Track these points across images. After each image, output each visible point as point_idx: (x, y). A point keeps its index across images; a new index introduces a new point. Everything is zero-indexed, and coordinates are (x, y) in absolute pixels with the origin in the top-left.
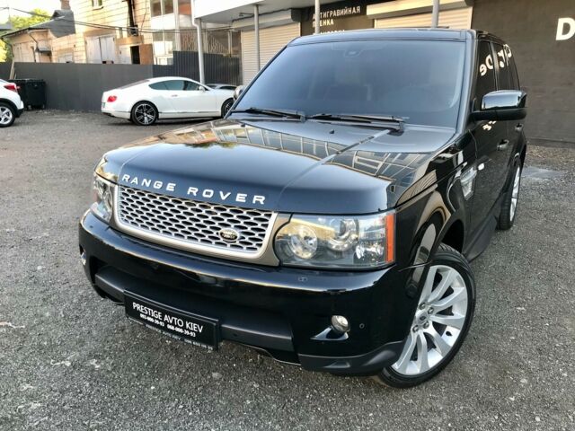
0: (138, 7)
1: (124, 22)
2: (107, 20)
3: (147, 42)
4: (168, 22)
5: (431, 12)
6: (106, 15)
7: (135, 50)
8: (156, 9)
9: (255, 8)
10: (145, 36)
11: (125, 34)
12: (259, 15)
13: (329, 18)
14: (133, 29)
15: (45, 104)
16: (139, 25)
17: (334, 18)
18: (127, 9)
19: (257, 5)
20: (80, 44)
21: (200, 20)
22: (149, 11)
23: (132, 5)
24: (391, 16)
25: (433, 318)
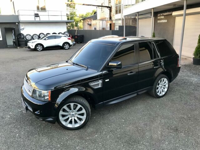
0: (112, 11)
1: (108, 16)
2: (105, 15)
3: (114, 22)
4: (119, 16)
6: (104, 14)
7: (111, 24)
8: (117, 13)
10: (113, 20)
12: (138, 15)
13: (162, 16)
14: (110, 18)
15: (83, 41)
16: (112, 17)
17: (164, 16)
19: (138, 13)
20: (98, 23)
21: (125, 16)
22: (115, 13)
23: (111, 11)
24: (181, 15)
25: (77, 115)
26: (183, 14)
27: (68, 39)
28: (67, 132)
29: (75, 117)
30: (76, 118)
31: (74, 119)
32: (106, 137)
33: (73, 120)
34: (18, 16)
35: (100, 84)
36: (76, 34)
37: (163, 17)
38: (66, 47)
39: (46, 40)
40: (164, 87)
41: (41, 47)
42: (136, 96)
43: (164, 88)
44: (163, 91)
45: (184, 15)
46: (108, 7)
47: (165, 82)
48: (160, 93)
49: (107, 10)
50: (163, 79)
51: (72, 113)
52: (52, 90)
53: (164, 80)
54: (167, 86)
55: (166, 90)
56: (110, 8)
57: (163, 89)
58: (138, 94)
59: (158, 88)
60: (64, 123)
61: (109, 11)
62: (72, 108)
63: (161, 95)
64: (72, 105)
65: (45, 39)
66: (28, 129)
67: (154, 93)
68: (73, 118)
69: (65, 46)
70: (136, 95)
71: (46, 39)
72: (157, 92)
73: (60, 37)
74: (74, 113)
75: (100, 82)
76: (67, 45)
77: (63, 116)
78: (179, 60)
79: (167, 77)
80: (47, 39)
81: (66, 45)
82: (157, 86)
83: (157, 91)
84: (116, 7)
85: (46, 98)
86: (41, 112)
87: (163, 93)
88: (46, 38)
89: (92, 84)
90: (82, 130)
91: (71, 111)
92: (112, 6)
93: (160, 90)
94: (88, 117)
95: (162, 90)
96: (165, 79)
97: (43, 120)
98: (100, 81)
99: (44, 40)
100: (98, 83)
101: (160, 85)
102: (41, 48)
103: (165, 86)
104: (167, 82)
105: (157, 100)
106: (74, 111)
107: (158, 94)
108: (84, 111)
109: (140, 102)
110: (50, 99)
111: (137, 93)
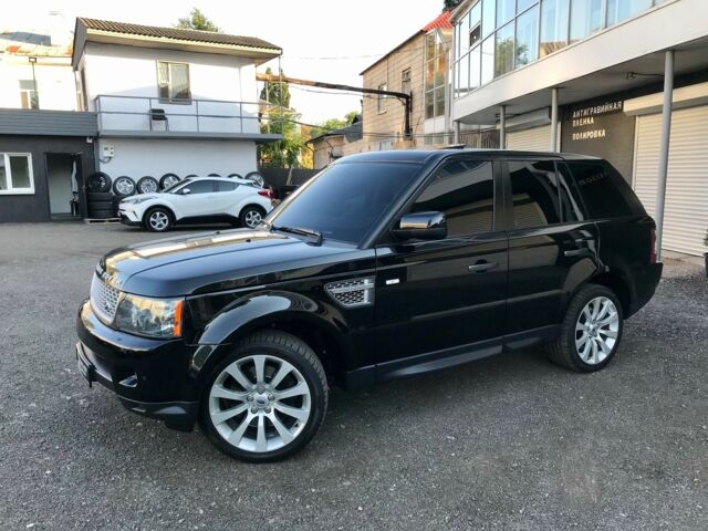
0: (414, 111)
1: (400, 127)
2: (389, 124)
3: (419, 145)
4: (436, 125)
5: (661, 112)
6: (387, 119)
8: (430, 113)
9: (501, 110)
10: (418, 140)
11: (401, 140)
12: (505, 119)
13: (589, 116)
14: (408, 130)
16: (414, 128)
17: (595, 116)
18: (403, 114)
19: (504, 105)
21: (459, 121)
22: (424, 114)
23: (409, 109)
24: (656, 111)
25: (275, 405)
26: (661, 106)
27: (261, 194)
28: (235, 469)
29: (269, 411)
30: (272, 417)
31: (266, 419)
32: (386, 489)
33: (261, 423)
34: (95, 115)
35: (366, 292)
36: (288, 183)
37: (592, 121)
38: (250, 222)
39: (182, 194)
40: (603, 332)
41: (165, 217)
42: (498, 355)
43: (604, 337)
44: (600, 349)
45: (665, 109)
46: (399, 95)
47: (607, 315)
48: (590, 355)
49: (398, 106)
50: (598, 299)
51: (257, 396)
52: (189, 298)
53: (601, 306)
54: (614, 329)
55: (611, 343)
56: (408, 100)
57: (599, 338)
58: (506, 350)
59: (580, 334)
60: (226, 433)
61: (403, 108)
62: (260, 375)
63: (592, 361)
64: (259, 360)
65: (180, 193)
66: (89, 454)
67: (566, 352)
68: (261, 415)
69: (249, 216)
70: (497, 350)
71: (186, 190)
72: (578, 348)
73: (234, 186)
74: (265, 396)
75: (367, 283)
76: (254, 214)
77: (225, 404)
78: (655, 238)
79: (613, 295)
80: (188, 190)
81: (251, 213)
82: (579, 326)
83: (578, 343)
84: (429, 96)
85: (164, 328)
86: (144, 378)
87: (602, 356)
88: (186, 187)
89: (336, 290)
90: (291, 464)
91: (254, 387)
92: (415, 92)
93: (587, 341)
94: (317, 411)
95: (595, 344)
96: (608, 303)
97: (150, 414)
98: (366, 281)
99: (176, 193)
100: (358, 287)
101: (587, 324)
102: (165, 221)
103: (606, 328)
104: (614, 314)
105: (580, 379)
106: (267, 386)
107: (583, 356)
108: (302, 388)
109: (515, 383)
110: (178, 332)
111: (503, 342)
